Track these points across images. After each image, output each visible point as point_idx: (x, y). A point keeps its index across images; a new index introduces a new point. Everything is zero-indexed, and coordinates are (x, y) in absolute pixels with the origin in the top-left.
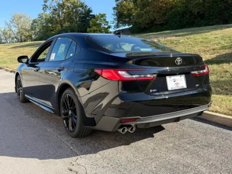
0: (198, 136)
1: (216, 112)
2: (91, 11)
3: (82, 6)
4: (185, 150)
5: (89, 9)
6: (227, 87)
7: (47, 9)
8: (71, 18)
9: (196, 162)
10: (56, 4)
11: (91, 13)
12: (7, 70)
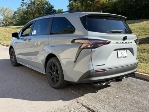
0: (137, 86)
1: (144, 73)
2: (53, 7)
3: (47, 3)
4: (133, 93)
5: (52, 6)
6: (146, 59)
7: (24, 5)
8: (39, 12)
9: (141, 99)
10: (30, 2)
11: (53, 9)
12: (3, 45)
